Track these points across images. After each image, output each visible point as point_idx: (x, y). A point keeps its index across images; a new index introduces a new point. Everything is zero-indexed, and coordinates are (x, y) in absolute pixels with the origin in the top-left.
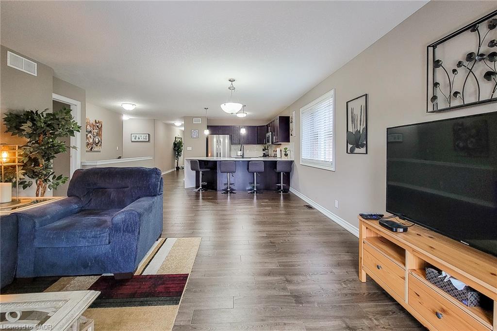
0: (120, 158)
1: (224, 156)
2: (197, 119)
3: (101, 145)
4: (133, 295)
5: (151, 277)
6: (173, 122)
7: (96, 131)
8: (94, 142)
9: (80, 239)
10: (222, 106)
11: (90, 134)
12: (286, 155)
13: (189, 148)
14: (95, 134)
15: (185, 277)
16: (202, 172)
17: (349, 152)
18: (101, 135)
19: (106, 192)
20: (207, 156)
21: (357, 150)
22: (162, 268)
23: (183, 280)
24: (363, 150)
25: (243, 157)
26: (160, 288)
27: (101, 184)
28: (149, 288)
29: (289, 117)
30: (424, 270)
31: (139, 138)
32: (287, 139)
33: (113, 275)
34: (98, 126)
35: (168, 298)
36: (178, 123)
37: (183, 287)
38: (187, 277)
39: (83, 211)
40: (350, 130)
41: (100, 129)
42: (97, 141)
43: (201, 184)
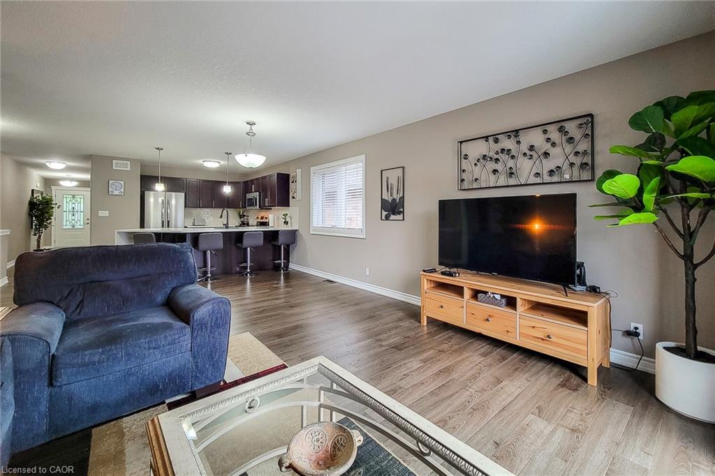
2: (122, 162)
9: (151, 351)
12: (286, 223)
13: (104, 213)
17: (383, 218)
19: (109, 286)
21: (392, 217)
24: (400, 217)
25: (227, 227)
29: (288, 175)
30: (477, 296)
32: (285, 202)
40: (385, 197)
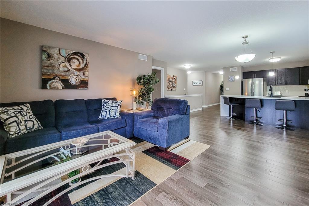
0: (186, 94)
1: (248, 95)
2: (232, 68)
3: (176, 88)
4: (162, 158)
5: (173, 154)
6: (218, 72)
7: (174, 81)
8: (173, 86)
10: (236, 58)
11: (171, 83)
13: (227, 89)
14: (173, 82)
15: (188, 161)
16: (233, 106)
18: (176, 83)
19: (163, 109)
20: (242, 95)
22: (180, 152)
23: (185, 162)
25: (271, 96)
26: (173, 160)
27: (162, 105)
28: (170, 158)
31: (197, 84)
33: (158, 146)
34: (175, 78)
35: (174, 166)
36: (221, 73)
37: (184, 164)
38: (189, 161)
39: (155, 116)
41: (176, 79)
42: (174, 86)
43: (231, 114)
